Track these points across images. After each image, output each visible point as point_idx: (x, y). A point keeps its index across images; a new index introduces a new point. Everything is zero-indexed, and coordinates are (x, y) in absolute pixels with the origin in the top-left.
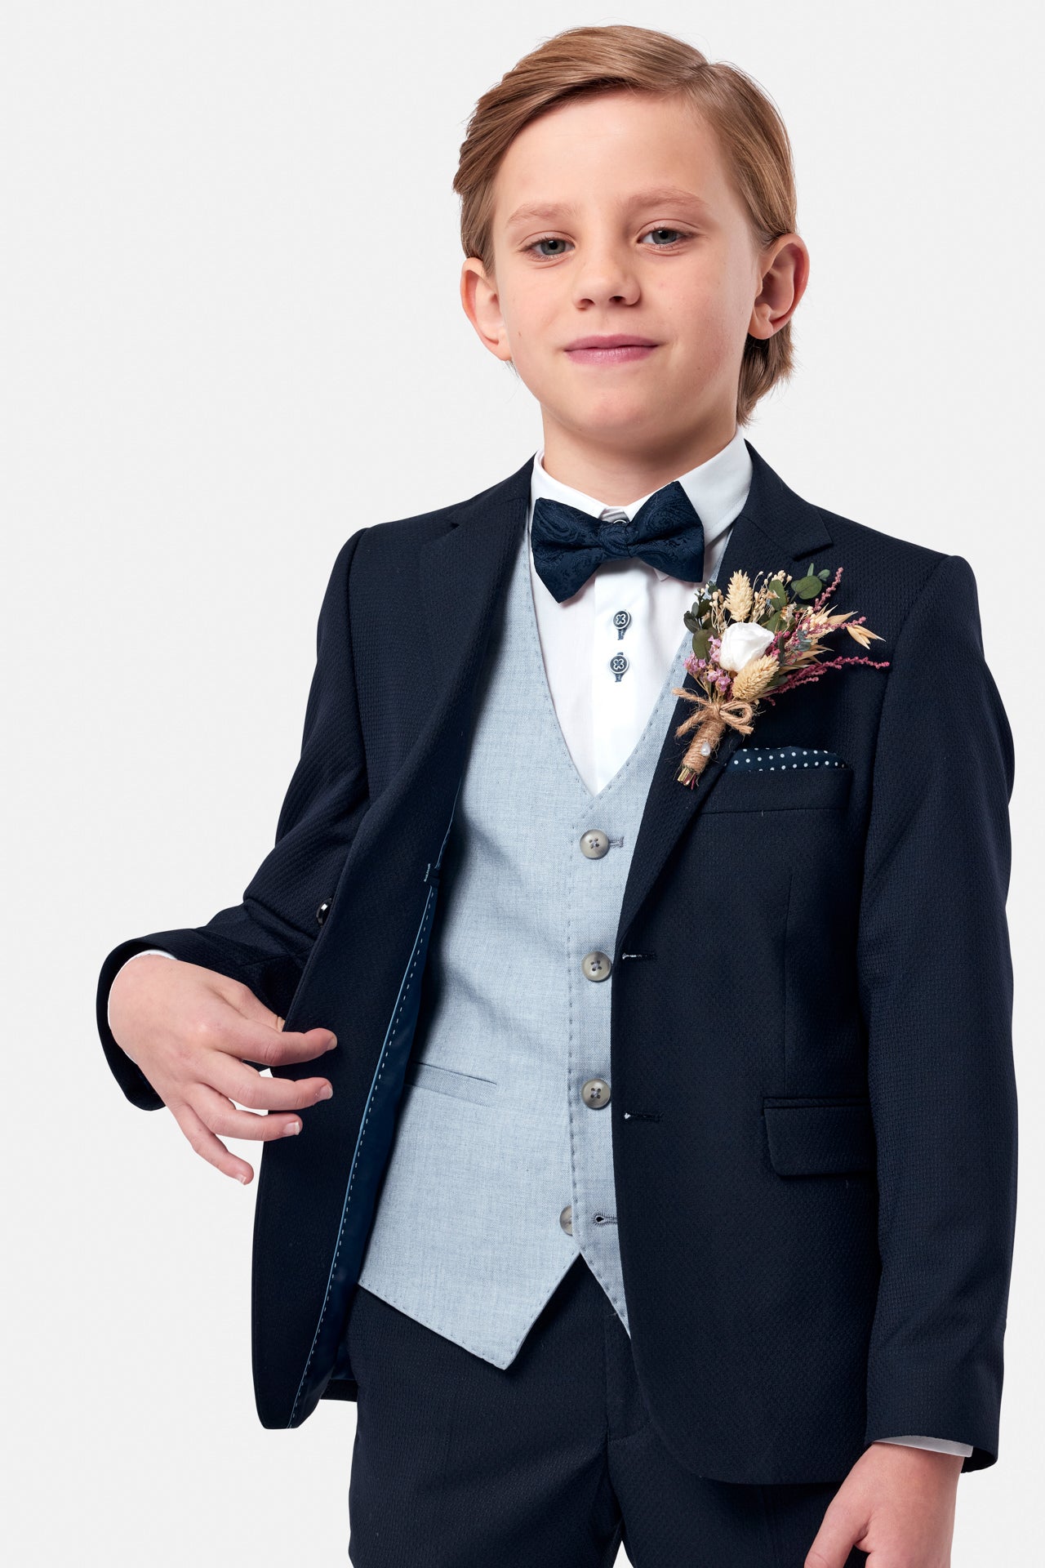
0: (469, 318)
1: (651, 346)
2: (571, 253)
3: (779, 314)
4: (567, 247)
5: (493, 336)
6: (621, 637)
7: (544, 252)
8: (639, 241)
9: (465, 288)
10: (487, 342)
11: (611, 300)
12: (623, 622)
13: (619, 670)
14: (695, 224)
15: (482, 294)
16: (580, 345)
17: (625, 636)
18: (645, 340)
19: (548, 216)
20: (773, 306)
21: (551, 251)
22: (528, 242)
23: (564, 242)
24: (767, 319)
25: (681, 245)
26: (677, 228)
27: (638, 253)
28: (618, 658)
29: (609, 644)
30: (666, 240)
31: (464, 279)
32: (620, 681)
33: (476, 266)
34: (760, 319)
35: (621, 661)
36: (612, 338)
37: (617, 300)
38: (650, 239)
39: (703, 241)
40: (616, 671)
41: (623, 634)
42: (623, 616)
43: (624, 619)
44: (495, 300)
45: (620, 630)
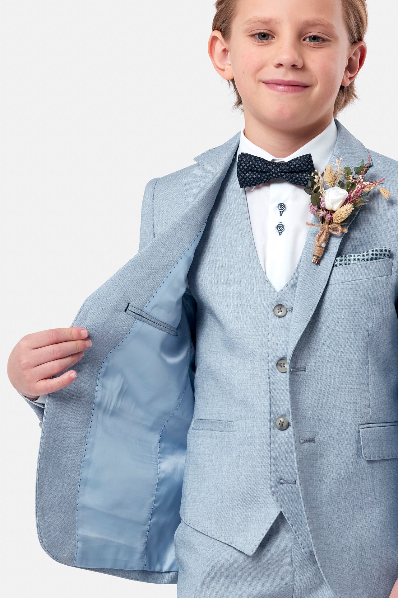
1: (306, 87)
2: (273, 41)
3: (352, 75)
4: (270, 37)
5: (222, 67)
6: (281, 215)
7: (259, 38)
8: (304, 40)
9: (210, 43)
10: (217, 69)
11: (291, 66)
12: (282, 208)
13: (281, 230)
14: (329, 36)
15: (219, 47)
16: (273, 82)
18: (304, 84)
19: (266, 23)
20: (350, 73)
21: (263, 38)
22: (253, 33)
23: (269, 35)
24: (348, 78)
26: (321, 36)
27: (303, 45)
28: (280, 225)
29: (275, 218)
30: (315, 41)
31: (211, 39)
32: (281, 235)
33: (218, 34)
34: (346, 78)
35: (281, 226)
36: (289, 82)
37: (294, 66)
38: (308, 40)
40: (279, 230)
41: (282, 214)
42: (282, 205)
43: (282, 206)
44: (225, 51)
45: (280, 211)
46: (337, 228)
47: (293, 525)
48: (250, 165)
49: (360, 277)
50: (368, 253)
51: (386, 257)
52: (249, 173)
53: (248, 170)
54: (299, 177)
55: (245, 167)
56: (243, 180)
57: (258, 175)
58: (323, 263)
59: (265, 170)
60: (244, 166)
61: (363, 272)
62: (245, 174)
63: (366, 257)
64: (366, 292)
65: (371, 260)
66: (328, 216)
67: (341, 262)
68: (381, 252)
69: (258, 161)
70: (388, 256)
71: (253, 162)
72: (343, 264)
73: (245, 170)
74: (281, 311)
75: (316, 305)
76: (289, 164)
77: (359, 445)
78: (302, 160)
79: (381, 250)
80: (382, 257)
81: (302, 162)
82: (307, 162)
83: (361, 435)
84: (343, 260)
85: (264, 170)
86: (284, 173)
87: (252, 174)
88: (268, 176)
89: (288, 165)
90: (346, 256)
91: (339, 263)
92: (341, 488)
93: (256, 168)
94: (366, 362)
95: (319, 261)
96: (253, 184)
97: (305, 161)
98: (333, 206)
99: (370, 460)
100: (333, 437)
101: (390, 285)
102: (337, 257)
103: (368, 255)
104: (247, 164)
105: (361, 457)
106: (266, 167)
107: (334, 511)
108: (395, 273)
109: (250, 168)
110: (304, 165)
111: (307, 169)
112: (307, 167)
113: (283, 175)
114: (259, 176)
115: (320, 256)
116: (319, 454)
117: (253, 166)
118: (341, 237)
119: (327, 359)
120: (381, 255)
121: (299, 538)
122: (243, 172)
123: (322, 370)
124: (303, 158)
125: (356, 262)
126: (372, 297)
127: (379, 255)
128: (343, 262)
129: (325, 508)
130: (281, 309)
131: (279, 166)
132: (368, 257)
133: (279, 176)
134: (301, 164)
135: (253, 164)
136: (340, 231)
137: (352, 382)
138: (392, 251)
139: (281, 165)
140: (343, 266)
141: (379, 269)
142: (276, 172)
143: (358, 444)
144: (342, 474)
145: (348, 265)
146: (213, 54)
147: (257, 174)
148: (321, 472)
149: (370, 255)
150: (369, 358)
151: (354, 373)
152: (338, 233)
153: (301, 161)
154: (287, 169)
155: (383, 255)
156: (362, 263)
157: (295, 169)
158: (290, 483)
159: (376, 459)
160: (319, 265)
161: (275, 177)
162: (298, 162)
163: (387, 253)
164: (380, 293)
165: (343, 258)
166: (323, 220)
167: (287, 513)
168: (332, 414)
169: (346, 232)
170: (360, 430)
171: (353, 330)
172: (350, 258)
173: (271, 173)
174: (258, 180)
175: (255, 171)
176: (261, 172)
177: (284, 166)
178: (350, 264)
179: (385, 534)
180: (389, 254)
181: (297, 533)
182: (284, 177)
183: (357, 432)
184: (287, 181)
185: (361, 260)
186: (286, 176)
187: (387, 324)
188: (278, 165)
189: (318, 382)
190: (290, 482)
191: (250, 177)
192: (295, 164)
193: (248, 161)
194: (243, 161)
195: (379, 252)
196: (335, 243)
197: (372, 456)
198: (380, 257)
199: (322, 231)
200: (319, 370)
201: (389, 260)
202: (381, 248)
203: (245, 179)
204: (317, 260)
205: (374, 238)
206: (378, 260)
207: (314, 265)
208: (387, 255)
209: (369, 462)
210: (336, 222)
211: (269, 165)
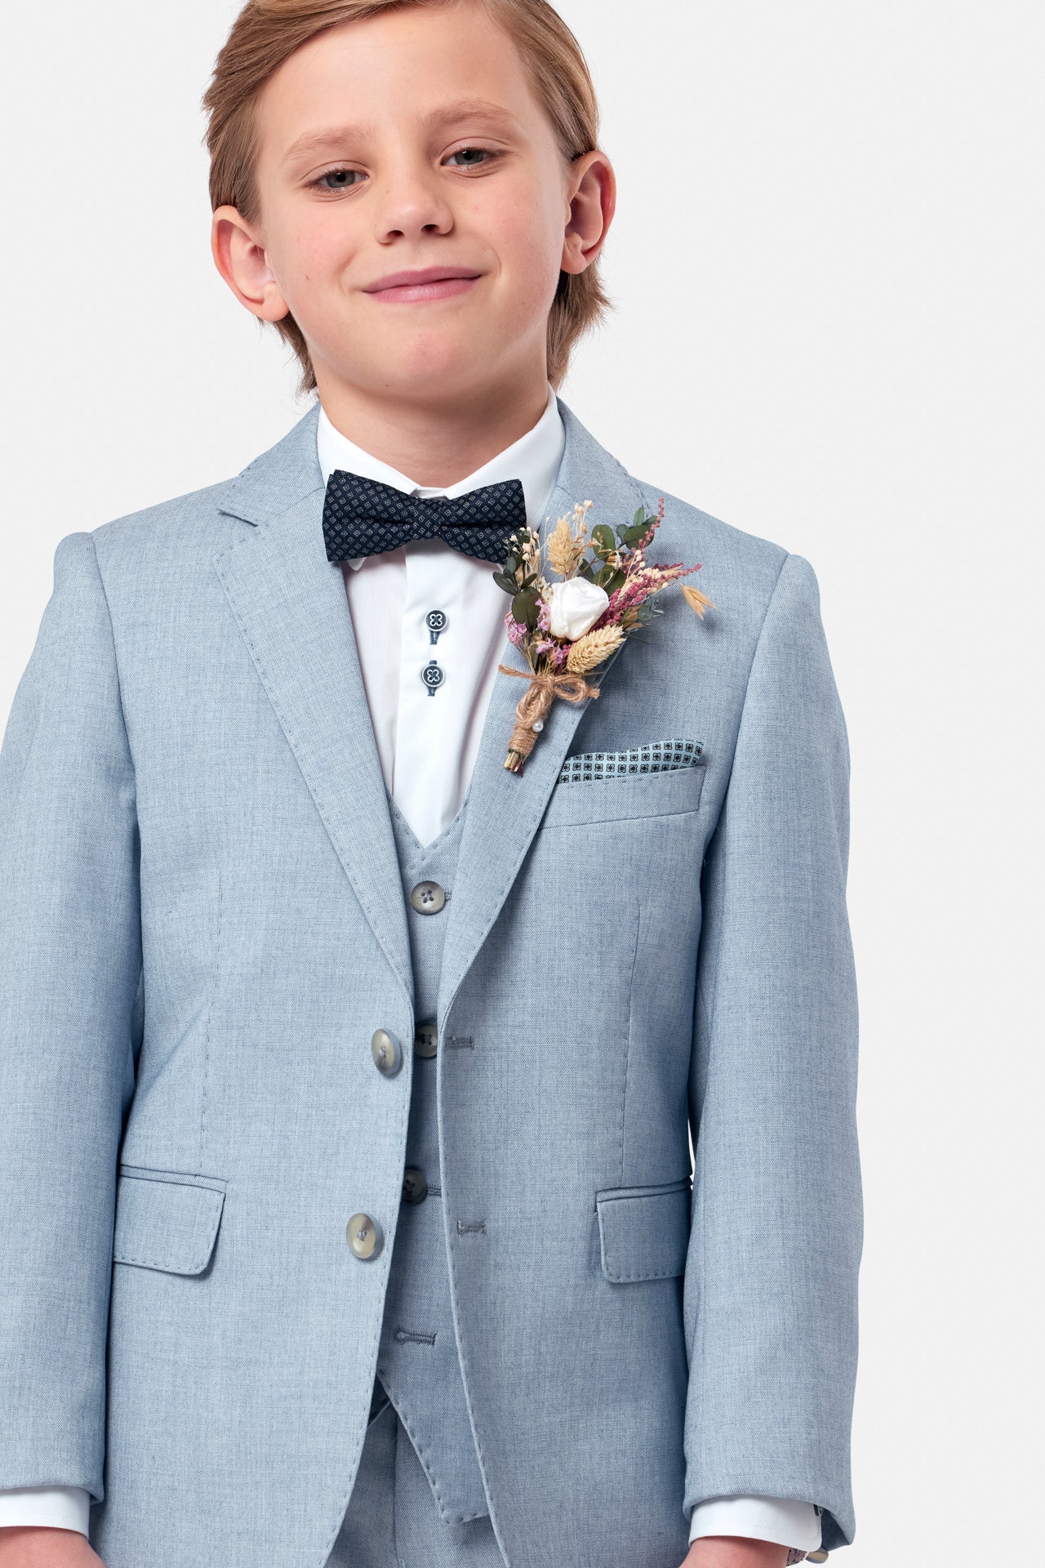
0: (223, 277)
1: (473, 277)
2: (366, 183)
3: (590, 244)
4: (357, 177)
5: (256, 295)
6: (434, 642)
7: (330, 186)
8: (443, 163)
9: (216, 242)
10: (247, 302)
11: (423, 229)
12: (437, 622)
13: (434, 683)
15: (239, 249)
17: (438, 641)
18: (465, 271)
19: (336, 143)
20: (583, 238)
21: (338, 184)
22: (314, 176)
23: (354, 173)
24: (579, 249)
25: (491, 165)
26: (487, 147)
27: (444, 177)
28: (431, 668)
29: (417, 650)
30: (471, 162)
31: (215, 232)
32: (433, 695)
33: (229, 214)
34: (571, 251)
35: (436, 673)
36: (427, 272)
37: (430, 229)
38: (453, 161)
39: (513, 159)
40: (430, 683)
41: (437, 638)
42: (439, 617)
43: (440, 620)
44: (257, 252)
45: (432, 632)
46: (575, 684)
47: (423, 1448)
48: (361, 504)
49: (624, 814)
50: (646, 752)
51: (689, 764)
52: (355, 524)
53: (353, 515)
54: (487, 538)
55: (348, 508)
56: (338, 540)
57: (379, 528)
58: (532, 772)
59: (401, 516)
60: (345, 505)
61: (631, 800)
62: (345, 527)
63: (640, 763)
64: (635, 852)
65: (652, 772)
66: (556, 655)
67: (576, 772)
68: (679, 752)
69: (381, 492)
70: (694, 762)
71: (367, 495)
72: (582, 778)
73: (347, 515)
74: (432, 899)
75: (512, 881)
76: (464, 502)
77: (595, 1242)
78: (497, 494)
79: (679, 747)
80: (680, 764)
81: (498, 501)
82: (510, 500)
83: (600, 1217)
84: (582, 767)
85: (396, 518)
86: (447, 526)
87: (363, 527)
88: (406, 533)
89: (461, 506)
90: (588, 757)
91: (571, 773)
92: (543, 1349)
93: (376, 510)
94: (624, 1030)
95: (521, 766)
96: (365, 551)
97: (507, 497)
98: (569, 630)
99: (618, 1281)
100: (530, 1219)
101: (694, 836)
102: (567, 758)
103: (646, 757)
104: (353, 499)
105: (598, 1274)
106: (402, 510)
107: (525, 1409)
108: (707, 807)
109: (360, 510)
110: (504, 507)
111: (510, 519)
112: (510, 512)
113: (446, 532)
114: (382, 531)
115: (526, 752)
116: (492, 1262)
117: (367, 505)
118: (580, 708)
119: (527, 1018)
120: (678, 758)
121: (434, 1484)
122: (339, 521)
123: (512, 1046)
124: (500, 491)
125: (616, 773)
126: (648, 867)
127: (673, 757)
128: (582, 772)
129: (507, 1402)
130: (430, 892)
131: (437, 509)
132: (645, 763)
133: (434, 534)
134: (495, 505)
135: (369, 499)
136: (582, 694)
137: (586, 1080)
138: (704, 750)
139: (442, 506)
140: (582, 782)
141: (670, 795)
142: (428, 524)
143: (591, 1240)
144: (547, 1315)
145: (593, 781)
146: (229, 269)
147: (376, 526)
148: (498, 1309)
149: (651, 757)
150: (631, 1021)
151: (593, 1057)
152: (578, 699)
153: (495, 498)
154: (457, 516)
155: (682, 758)
156: (630, 777)
157: (478, 516)
158: (421, 1341)
159: (632, 1279)
160: (522, 777)
161: (423, 536)
162: (488, 499)
163: (693, 755)
164: (669, 856)
165: (583, 761)
166: (541, 662)
167: (410, 1417)
168: (530, 1162)
169: (596, 697)
170: (598, 1204)
171: (599, 948)
172: (599, 762)
173: (415, 525)
174: (380, 541)
175: (370, 517)
176: (387, 521)
177: (449, 507)
178: (598, 778)
179: (647, 1469)
180: (698, 757)
181: (431, 1470)
182: (449, 536)
183: (592, 1209)
184: (453, 547)
185: (628, 768)
186: (452, 533)
187: (679, 936)
188: (434, 506)
189: (501, 1077)
190: (420, 1338)
191: (357, 533)
192: (479, 503)
193: (355, 493)
194: (342, 491)
195: (673, 752)
196: (567, 723)
197: (623, 1273)
198: (676, 764)
199: (536, 691)
200: (505, 1046)
201: (696, 773)
202: (679, 742)
203: (344, 540)
204: (517, 762)
205: (659, 712)
206: (669, 772)
207: (509, 773)
208: (691, 760)
209: (615, 1286)
210: (577, 669)
211: (409, 505)
